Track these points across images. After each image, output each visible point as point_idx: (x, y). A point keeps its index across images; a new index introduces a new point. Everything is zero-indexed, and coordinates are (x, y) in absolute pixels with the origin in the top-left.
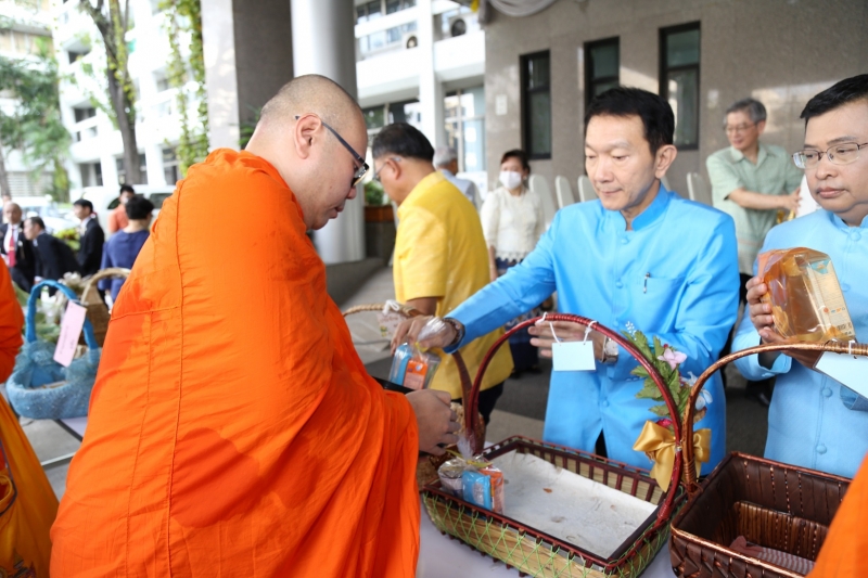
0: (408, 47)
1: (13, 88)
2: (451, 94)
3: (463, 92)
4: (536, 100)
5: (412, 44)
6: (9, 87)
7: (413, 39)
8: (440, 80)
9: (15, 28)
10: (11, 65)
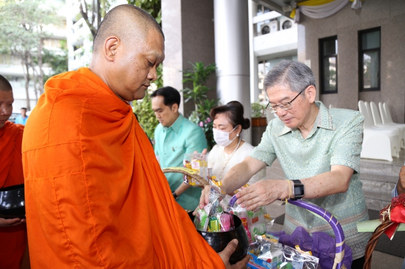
1: (49, 62)
2: (261, 62)
3: (266, 61)
6: (47, 62)
8: (256, 55)
9: (52, 37)
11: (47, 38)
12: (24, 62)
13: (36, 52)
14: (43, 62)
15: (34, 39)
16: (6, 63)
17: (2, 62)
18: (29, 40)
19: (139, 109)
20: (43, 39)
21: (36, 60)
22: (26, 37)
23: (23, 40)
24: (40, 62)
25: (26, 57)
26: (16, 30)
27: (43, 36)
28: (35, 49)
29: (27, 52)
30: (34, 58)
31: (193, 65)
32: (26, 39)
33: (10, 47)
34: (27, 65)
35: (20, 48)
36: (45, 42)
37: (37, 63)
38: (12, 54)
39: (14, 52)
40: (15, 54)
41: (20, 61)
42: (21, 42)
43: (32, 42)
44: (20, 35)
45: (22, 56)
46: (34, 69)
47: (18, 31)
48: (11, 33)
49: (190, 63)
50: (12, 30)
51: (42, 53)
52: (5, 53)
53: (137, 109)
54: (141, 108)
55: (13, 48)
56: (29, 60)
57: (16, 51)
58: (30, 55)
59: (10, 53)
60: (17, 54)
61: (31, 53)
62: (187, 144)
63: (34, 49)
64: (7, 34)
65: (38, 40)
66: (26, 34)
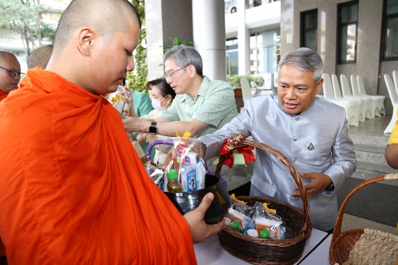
0: (231, 12)
1: (48, 36)
2: (253, 35)
3: (258, 34)
4: (308, 35)
5: (233, 11)
6: (47, 36)
7: (235, 8)
8: (248, 28)
9: (50, 10)
10: (48, 26)
11: (45, 12)
12: (24, 36)
13: (35, 26)
14: (43, 36)
15: (32, 13)
16: (6, 38)
17: (2, 36)
18: (27, 14)
19: (133, 82)
20: (40, 13)
21: (36, 34)
22: (24, 11)
23: (21, 15)
24: (39, 36)
25: (26, 31)
26: (13, 4)
27: (40, 10)
28: (34, 23)
29: (26, 27)
30: (34, 32)
31: (173, 40)
32: (23, 14)
33: (9, 21)
34: (27, 40)
35: (18, 22)
36: (43, 15)
37: (36, 37)
38: (11, 28)
39: (13, 25)
40: (14, 29)
41: (20, 35)
42: (19, 17)
43: (31, 17)
44: (17, 9)
45: (21, 30)
46: (33, 44)
47: (15, 5)
48: (8, 7)
49: (170, 38)
50: (9, 4)
51: (41, 26)
52: (4, 27)
53: (130, 82)
54: (135, 81)
55: (11, 22)
56: (28, 35)
57: (15, 25)
58: (29, 29)
59: (9, 27)
60: (16, 28)
61: (30, 27)
62: (140, 109)
63: (32, 24)
64: (4, 9)
65: (35, 15)
66: (24, 8)
